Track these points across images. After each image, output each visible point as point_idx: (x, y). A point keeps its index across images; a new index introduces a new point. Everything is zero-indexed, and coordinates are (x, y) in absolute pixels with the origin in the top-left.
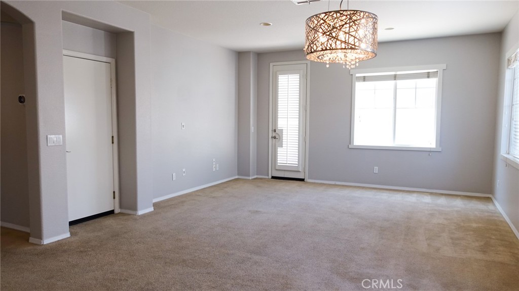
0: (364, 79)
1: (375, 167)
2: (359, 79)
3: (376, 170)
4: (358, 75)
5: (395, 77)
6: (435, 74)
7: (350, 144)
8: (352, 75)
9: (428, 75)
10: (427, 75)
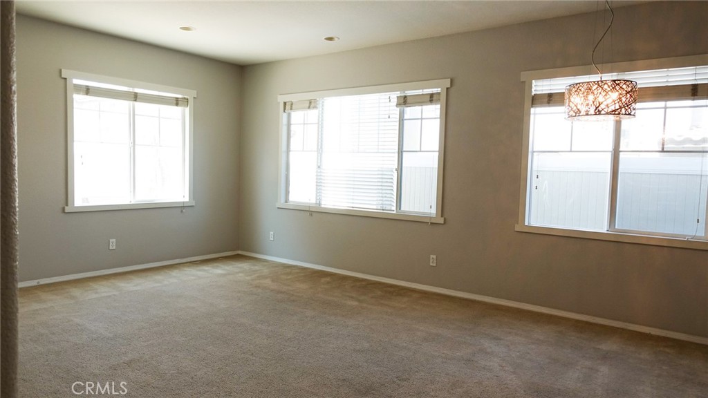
0: (88, 91)
1: (111, 240)
2: (78, 89)
3: (113, 244)
4: (76, 81)
5: (136, 97)
6: (186, 101)
7: (67, 205)
8: (66, 79)
9: (177, 102)
10: (175, 102)
